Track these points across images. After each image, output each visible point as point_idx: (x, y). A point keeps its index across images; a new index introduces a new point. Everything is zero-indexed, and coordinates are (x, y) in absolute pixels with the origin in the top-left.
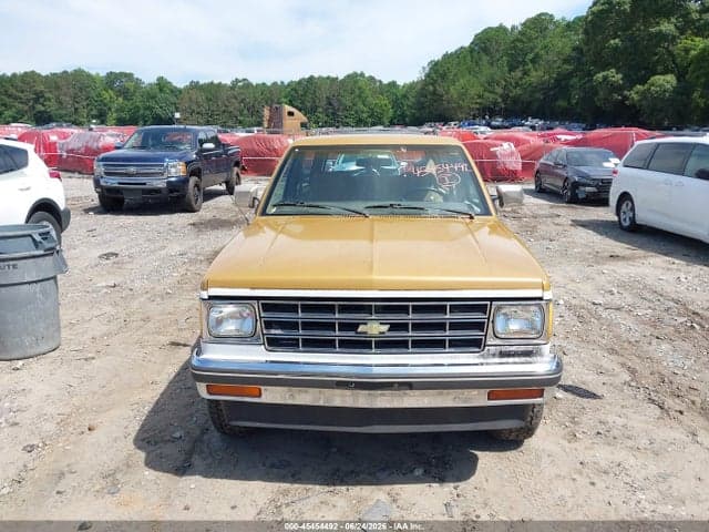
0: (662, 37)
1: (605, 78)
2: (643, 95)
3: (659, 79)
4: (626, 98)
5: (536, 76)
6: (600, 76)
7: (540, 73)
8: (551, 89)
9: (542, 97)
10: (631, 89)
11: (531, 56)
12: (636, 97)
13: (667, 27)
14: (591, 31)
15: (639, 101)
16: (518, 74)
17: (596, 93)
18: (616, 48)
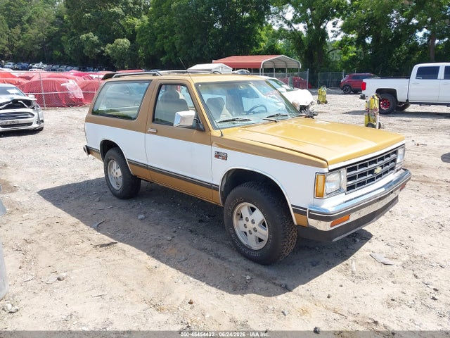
0: (116, 16)
1: (88, 38)
2: (113, 50)
3: (120, 41)
4: (103, 52)
5: (33, 32)
6: (84, 36)
7: (36, 31)
8: (46, 43)
9: (40, 48)
10: (105, 46)
11: (25, 18)
12: (109, 51)
13: (118, 10)
14: (71, 5)
15: (112, 53)
16: (17, 30)
17: (83, 48)
18: (90, 19)
